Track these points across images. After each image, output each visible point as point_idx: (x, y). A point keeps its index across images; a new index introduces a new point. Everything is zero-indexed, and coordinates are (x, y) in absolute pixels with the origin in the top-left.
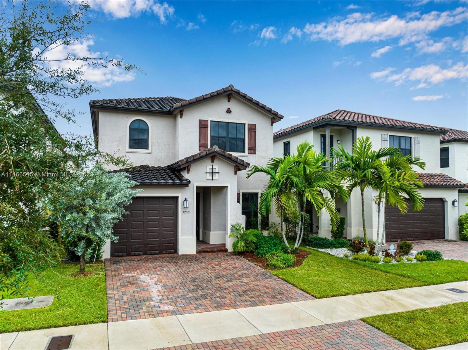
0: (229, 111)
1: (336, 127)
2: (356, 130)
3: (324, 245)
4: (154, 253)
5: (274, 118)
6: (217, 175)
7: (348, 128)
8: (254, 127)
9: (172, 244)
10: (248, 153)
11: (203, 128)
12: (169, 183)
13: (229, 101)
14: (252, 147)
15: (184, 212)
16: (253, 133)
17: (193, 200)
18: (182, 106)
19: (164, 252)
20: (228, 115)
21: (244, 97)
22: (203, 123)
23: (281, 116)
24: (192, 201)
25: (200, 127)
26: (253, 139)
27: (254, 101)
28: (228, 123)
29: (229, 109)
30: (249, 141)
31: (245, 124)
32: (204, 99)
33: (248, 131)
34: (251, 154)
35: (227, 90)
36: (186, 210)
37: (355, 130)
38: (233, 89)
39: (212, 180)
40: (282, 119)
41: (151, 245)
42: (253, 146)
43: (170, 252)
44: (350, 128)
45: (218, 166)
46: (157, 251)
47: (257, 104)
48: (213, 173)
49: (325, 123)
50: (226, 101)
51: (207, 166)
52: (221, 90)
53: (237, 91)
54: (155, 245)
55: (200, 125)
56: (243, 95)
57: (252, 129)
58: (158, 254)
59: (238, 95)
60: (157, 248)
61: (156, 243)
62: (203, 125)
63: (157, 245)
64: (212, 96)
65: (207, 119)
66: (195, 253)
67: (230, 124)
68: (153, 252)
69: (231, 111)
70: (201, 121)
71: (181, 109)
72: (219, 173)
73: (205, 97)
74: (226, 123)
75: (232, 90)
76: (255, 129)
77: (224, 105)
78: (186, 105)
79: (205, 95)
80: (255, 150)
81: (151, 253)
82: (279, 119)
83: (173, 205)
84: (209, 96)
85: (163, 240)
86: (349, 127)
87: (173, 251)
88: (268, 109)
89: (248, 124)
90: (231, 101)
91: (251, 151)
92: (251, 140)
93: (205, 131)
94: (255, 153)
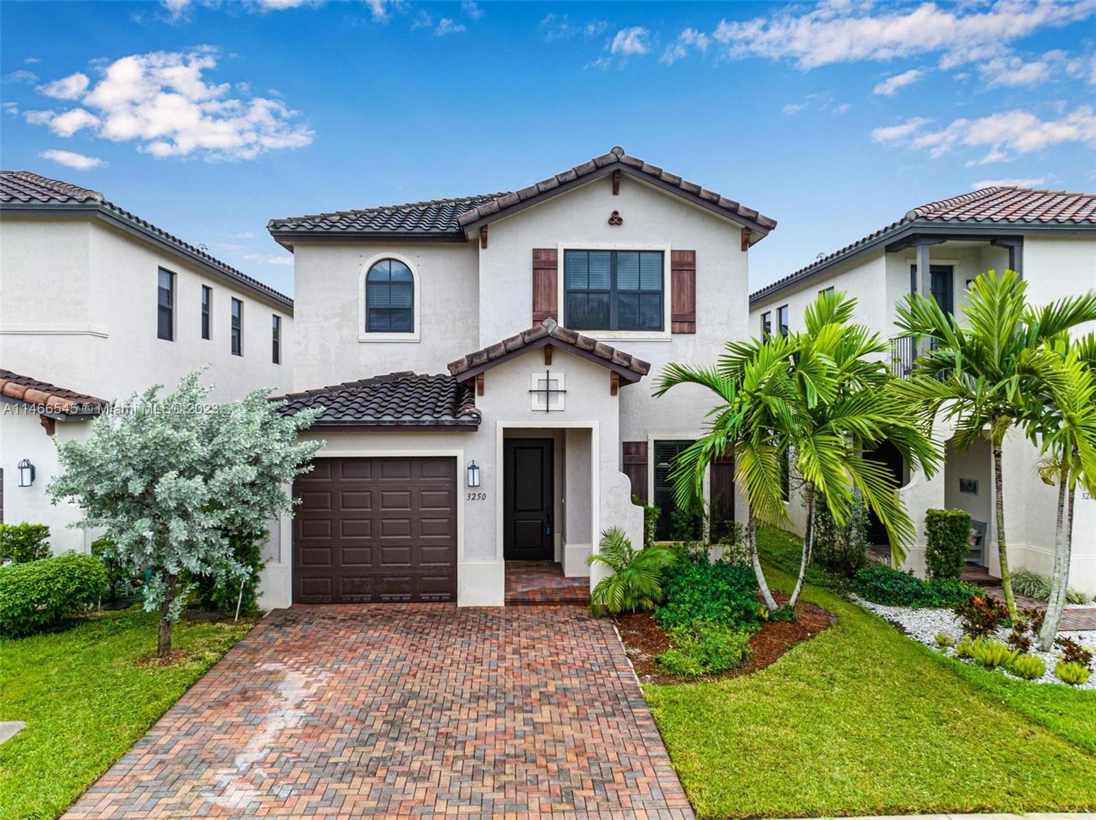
0: (615, 220)
1: (949, 243)
2: (1022, 246)
3: (895, 597)
4: (398, 598)
5: (747, 228)
6: (561, 397)
7: (993, 243)
8: (690, 259)
9: (446, 578)
10: (673, 333)
11: (542, 272)
12: (424, 422)
13: (615, 193)
14: (683, 315)
15: (472, 497)
16: (686, 275)
17: (493, 465)
18: (482, 217)
19: (425, 596)
20: (615, 229)
21: (656, 176)
22: (543, 257)
23: (767, 223)
24: (491, 468)
25: (534, 269)
26: (687, 290)
27: (683, 186)
28: (614, 252)
29: (616, 213)
30: (676, 297)
31: (662, 252)
32: (541, 193)
33: (672, 270)
34: (682, 332)
35: (605, 162)
36: (476, 493)
37: (1016, 249)
38: (623, 159)
39: (548, 411)
40: (771, 232)
41: (392, 579)
42: (687, 310)
43: (441, 597)
44: (998, 242)
45: (562, 373)
46: (408, 593)
47: (694, 193)
48: (548, 391)
49: (911, 232)
50: (607, 192)
51: (534, 373)
52: (588, 164)
53: (634, 163)
54: (401, 579)
55: (534, 262)
56: (652, 171)
57: (685, 264)
58: (408, 602)
59: (637, 173)
60: (405, 587)
61: (403, 573)
62: (543, 263)
63: (407, 579)
64: (561, 184)
65: (554, 247)
66: (500, 602)
67: (619, 254)
68: (396, 596)
69: (620, 220)
70: (536, 253)
71: (482, 224)
72: (565, 391)
73: (542, 188)
74: (609, 254)
75: (618, 161)
76: (693, 264)
77: (602, 202)
78: (492, 214)
79: (543, 183)
80: (692, 322)
81: (391, 597)
82: (763, 230)
83: (446, 477)
84: (555, 183)
85: (423, 568)
86: (995, 240)
87: (446, 596)
88: (727, 205)
89: (673, 251)
90: (621, 191)
91: (682, 325)
92: (679, 296)
93: (549, 279)
94: (692, 331)
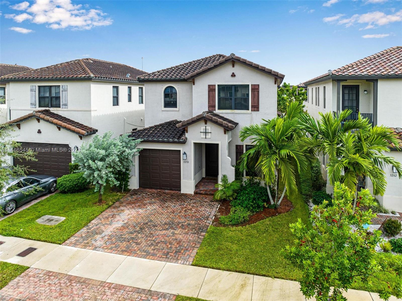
0: (233, 75)
5: (276, 78)
6: (210, 134)
8: (257, 87)
9: (178, 184)
10: (252, 111)
11: (211, 92)
13: (233, 66)
14: (255, 106)
16: (256, 92)
17: (191, 153)
18: (192, 76)
19: (173, 189)
20: (233, 78)
21: (244, 62)
22: (211, 87)
23: (281, 76)
25: (208, 91)
26: (256, 98)
28: (233, 85)
29: (233, 73)
30: (253, 99)
31: (249, 85)
33: (252, 91)
34: (254, 111)
36: (186, 161)
38: (234, 57)
39: (206, 138)
41: (164, 183)
42: (256, 104)
43: (177, 189)
45: (210, 127)
46: (169, 187)
47: (257, 67)
48: (206, 133)
50: (231, 66)
51: (201, 127)
55: (208, 89)
57: (256, 88)
58: (169, 190)
59: (239, 61)
62: (211, 89)
63: (168, 183)
64: (215, 66)
65: (215, 84)
66: (193, 193)
67: (235, 86)
68: (165, 188)
69: (235, 75)
70: (209, 86)
71: (192, 78)
75: (232, 58)
76: (258, 89)
77: (229, 70)
80: (258, 108)
83: (178, 155)
88: (268, 71)
89: (252, 85)
90: (235, 66)
91: (255, 108)
92: (254, 99)
93: (213, 94)
94: (258, 110)
